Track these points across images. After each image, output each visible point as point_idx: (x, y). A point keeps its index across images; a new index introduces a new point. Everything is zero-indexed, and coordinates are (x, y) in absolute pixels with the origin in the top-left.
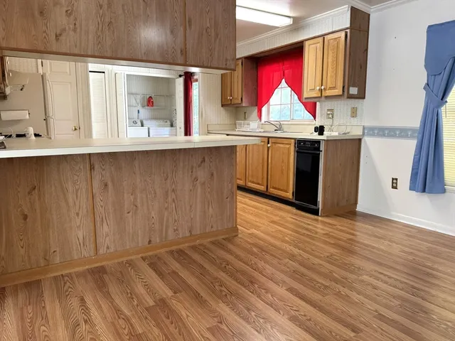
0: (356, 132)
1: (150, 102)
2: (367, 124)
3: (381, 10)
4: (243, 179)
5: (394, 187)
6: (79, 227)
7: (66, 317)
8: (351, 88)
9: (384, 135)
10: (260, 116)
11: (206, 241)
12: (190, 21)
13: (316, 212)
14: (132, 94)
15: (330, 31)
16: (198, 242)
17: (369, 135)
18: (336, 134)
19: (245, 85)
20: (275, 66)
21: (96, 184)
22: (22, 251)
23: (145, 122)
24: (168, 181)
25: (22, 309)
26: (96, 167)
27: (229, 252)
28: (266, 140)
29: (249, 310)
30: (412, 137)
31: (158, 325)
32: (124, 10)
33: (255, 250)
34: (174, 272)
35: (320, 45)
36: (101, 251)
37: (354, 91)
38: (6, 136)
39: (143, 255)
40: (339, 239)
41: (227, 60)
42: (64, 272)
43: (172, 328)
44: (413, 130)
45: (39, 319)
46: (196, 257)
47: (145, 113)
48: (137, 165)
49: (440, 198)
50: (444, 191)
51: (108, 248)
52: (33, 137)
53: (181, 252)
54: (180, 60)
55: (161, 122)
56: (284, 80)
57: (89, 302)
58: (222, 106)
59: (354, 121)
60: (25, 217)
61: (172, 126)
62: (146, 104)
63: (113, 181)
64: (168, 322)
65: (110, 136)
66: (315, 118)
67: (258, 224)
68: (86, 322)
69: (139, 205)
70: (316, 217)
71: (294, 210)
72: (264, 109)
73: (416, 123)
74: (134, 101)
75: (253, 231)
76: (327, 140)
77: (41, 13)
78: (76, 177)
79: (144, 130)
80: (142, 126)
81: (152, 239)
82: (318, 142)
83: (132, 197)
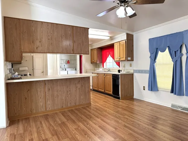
0: (132, 72)
1: (68, 62)
2: (135, 69)
3: (136, 33)
4: (97, 88)
5: (144, 90)
6: (41, 102)
7: (36, 126)
8: (128, 58)
9: (140, 73)
10: (103, 66)
11: (80, 107)
12: (75, 42)
13: (119, 98)
14: (62, 60)
15: (121, 40)
16: (78, 107)
17: (136, 72)
18: (125, 72)
19: (98, 57)
20: (107, 50)
21: (46, 89)
22: (25, 109)
23: (66, 69)
24: (68, 88)
25: (24, 124)
26: (46, 84)
27: (87, 110)
28: (104, 74)
29: (87, 124)
30: (147, 73)
31: (61, 128)
32: (55, 40)
33: (95, 109)
34: (69, 115)
35: (118, 45)
36: (47, 110)
37: (129, 58)
38: (21, 75)
39: (60, 111)
40: (124, 106)
41: (86, 52)
42: (36, 116)
43: (65, 128)
44: (148, 71)
45: (29, 126)
46: (76, 112)
47: (66, 66)
48: (58, 83)
49: (157, 93)
50: (158, 90)
51: (49, 108)
52: (29, 76)
53: (72, 110)
54: (72, 52)
55: (72, 69)
56: (110, 55)
57: (43, 123)
58: (91, 63)
59: (131, 68)
60: (26, 99)
61: (76, 70)
62: (67, 63)
63: (51, 88)
64: (64, 127)
65: (54, 74)
66: (120, 67)
67: (99, 102)
68: (41, 127)
69: (59, 95)
70: (119, 100)
71: (113, 98)
72: (105, 64)
73: (148, 69)
74: (63, 62)
75: (97, 104)
76: (121, 74)
77: (33, 42)
78: (40, 87)
79: (66, 72)
80: (66, 70)
81: (63, 106)
82: (118, 75)
83: (57, 93)
